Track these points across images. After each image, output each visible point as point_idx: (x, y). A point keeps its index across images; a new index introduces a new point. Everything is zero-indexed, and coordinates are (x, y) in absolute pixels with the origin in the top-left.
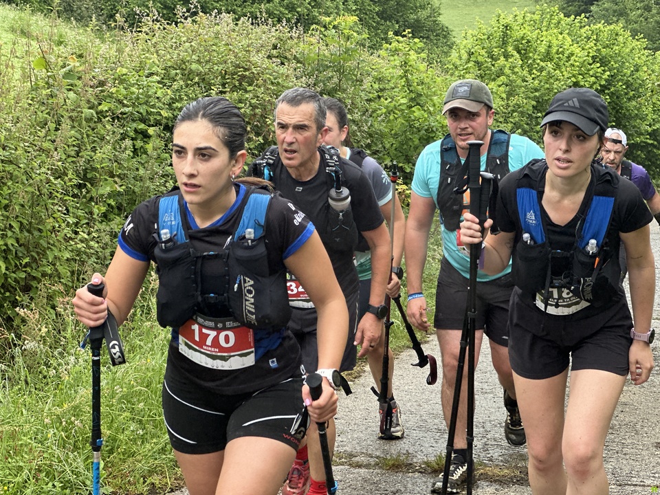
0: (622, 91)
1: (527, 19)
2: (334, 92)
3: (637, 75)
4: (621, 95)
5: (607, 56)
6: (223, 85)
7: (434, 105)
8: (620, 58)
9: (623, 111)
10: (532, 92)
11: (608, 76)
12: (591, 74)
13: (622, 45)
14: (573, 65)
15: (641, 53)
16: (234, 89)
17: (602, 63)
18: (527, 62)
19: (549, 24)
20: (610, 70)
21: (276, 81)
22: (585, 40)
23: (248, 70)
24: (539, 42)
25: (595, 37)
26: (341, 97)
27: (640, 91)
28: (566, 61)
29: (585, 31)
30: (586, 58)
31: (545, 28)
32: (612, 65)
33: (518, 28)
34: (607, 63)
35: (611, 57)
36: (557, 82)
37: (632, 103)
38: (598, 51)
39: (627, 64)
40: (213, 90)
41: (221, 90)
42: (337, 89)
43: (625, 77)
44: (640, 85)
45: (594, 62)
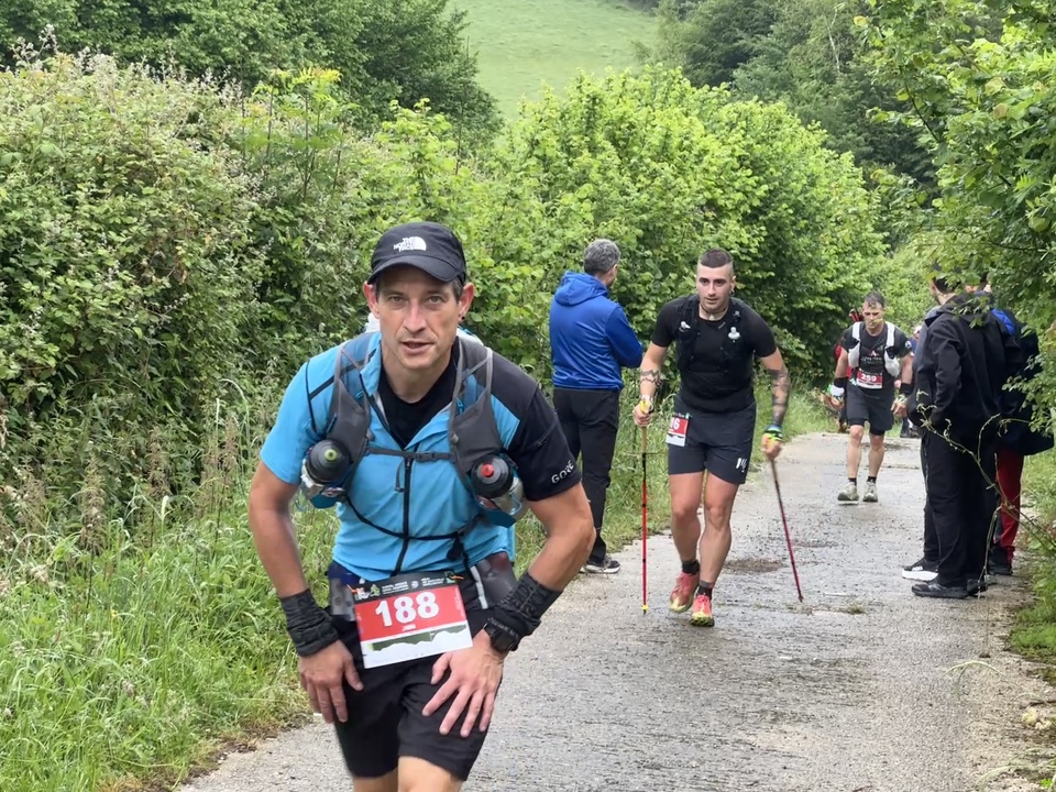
0: (787, 218)
1: (628, 87)
2: (294, 202)
3: (813, 192)
4: (786, 225)
5: (763, 157)
6: (100, 183)
7: (468, 232)
8: (783, 162)
9: (788, 253)
10: (636, 213)
11: (765, 191)
12: (737, 187)
13: (788, 140)
14: (706, 171)
15: (818, 154)
16: (119, 190)
17: (754, 169)
18: (629, 162)
19: (666, 98)
20: (768, 182)
21: (194, 179)
22: (727, 128)
23: (144, 157)
24: (649, 128)
25: (744, 123)
26: (308, 211)
27: (818, 218)
28: (696, 163)
29: (726, 113)
30: (729, 159)
31: (660, 105)
32: (772, 173)
33: (614, 101)
34: (763, 169)
35: (770, 160)
36: (680, 198)
37: (804, 240)
38: (748, 147)
39: (796, 173)
40: (80, 190)
41: (95, 190)
42: (301, 197)
43: (793, 196)
44: (817, 209)
45: (741, 166)
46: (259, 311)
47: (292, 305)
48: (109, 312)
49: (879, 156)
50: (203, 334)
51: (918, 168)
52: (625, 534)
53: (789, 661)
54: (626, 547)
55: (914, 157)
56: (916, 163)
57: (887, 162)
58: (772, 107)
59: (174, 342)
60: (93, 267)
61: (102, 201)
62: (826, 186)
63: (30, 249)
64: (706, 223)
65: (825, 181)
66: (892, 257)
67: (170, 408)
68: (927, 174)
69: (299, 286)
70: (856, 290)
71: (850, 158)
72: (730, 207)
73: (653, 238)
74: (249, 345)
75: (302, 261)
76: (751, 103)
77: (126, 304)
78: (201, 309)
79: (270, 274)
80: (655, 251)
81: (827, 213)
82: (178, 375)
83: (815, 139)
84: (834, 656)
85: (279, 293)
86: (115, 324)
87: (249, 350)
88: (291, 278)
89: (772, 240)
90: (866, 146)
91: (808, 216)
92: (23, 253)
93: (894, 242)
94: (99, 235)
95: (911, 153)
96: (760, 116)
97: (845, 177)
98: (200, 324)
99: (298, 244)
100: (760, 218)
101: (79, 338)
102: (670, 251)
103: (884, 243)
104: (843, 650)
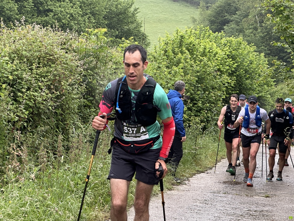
0: (243, 74)
1: (192, 33)
2: (93, 69)
3: (251, 66)
4: (242, 76)
5: (235, 55)
8: (242, 57)
9: (243, 86)
10: (195, 73)
11: (236, 66)
12: (227, 65)
13: (243, 49)
14: (217, 59)
15: (253, 54)
16: (45, 66)
17: (232, 59)
18: (193, 57)
19: (204, 36)
20: (236, 63)
21: (66, 62)
22: (224, 46)
23: (52, 55)
24: (199, 46)
25: (229, 44)
26: (98, 72)
27: (253, 74)
28: (214, 57)
29: (223, 41)
30: (224, 56)
31: (202, 38)
32: (238, 60)
33: (188, 37)
34: (235, 59)
35: (237, 56)
36: (209, 68)
37: (248, 81)
38: (230, 52)
39: (246, 60)
40: (34, 66)
41: (38, 66)
42: (95, 67)
43: (245, 67)
44: (253, 71)
45: (228, 58)
46: (83, 102)
47: (93, 100)
48: (43, 102)
49: (272, 54)
50: (68, 109)
51: (285, 58)
52: (193, 172)
53: (247, 210)
54: (194, 176)
55: (284, 55)
56: (284, 56)
57: (275, 56)
58: (238, 39)
59: (59, 111)
60: (37, 89)
61: (39, 69)
62: (255, 64)
63: (20, 83)
64: (217, 76)
65: (255, 63)
66: (276, 87)
67: (58, 131)
68: (288, 60)
69: (95, 94)
70: (265, 98)
71: (263, 55)
72: (225, 71)
73: (201, 81)
74: (80, 112)
75: (96, 87)
76: (231, 38)
77: (47, 99)
78: (67, 101)
79: (86, 91)
80: (201, 85)
81: (256, 73)
82: (60, 121)
83: (252, 49)
84: (261, 209)
85: (89, 97)
86: (44, 105)
87: (80, 114)
88: (92, 92)
89: (238, 81)
90: (268, 51)
91: (250, 74)
92: (18, 84)
93: (277, 82)
94: (39, 79)
95: (283, 53)
96: (234, 42)
97: (262, 61)
98: (67, 106)
99: (95, 82)
100: (234, 74)
101: (33, 110)
102: (206, 85)
103: (274, 82)
104: (264, 208)
